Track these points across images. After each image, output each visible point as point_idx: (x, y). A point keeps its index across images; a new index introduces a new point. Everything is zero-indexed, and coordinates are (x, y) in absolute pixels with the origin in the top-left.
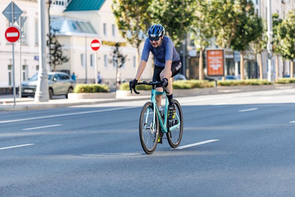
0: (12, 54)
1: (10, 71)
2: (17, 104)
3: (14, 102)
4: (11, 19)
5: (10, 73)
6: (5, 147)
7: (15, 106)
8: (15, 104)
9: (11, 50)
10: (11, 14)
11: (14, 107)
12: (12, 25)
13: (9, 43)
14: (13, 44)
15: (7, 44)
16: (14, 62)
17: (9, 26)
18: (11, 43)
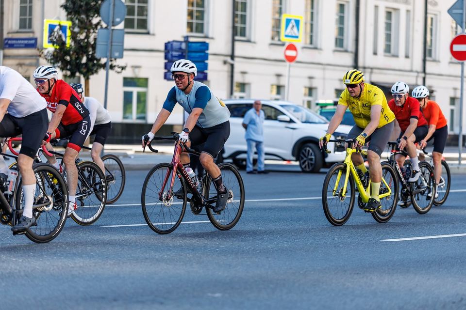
0: (460, 79)
1: (452, 107)
2: (463, 162)
3: (460, 159)
4: (462, 22)
5: (452, 111)
6: (445, 234)
7: (461, 167)
8: (460, 164)
9: (459, 74)
10: (462, 14)
11: (458, 168)
12: (463, 32)
13: (456, 61)
14: (462, 64)
15: (451, 63)
16: (462, 94)
17: (456, 32)
18: (461, 62)
